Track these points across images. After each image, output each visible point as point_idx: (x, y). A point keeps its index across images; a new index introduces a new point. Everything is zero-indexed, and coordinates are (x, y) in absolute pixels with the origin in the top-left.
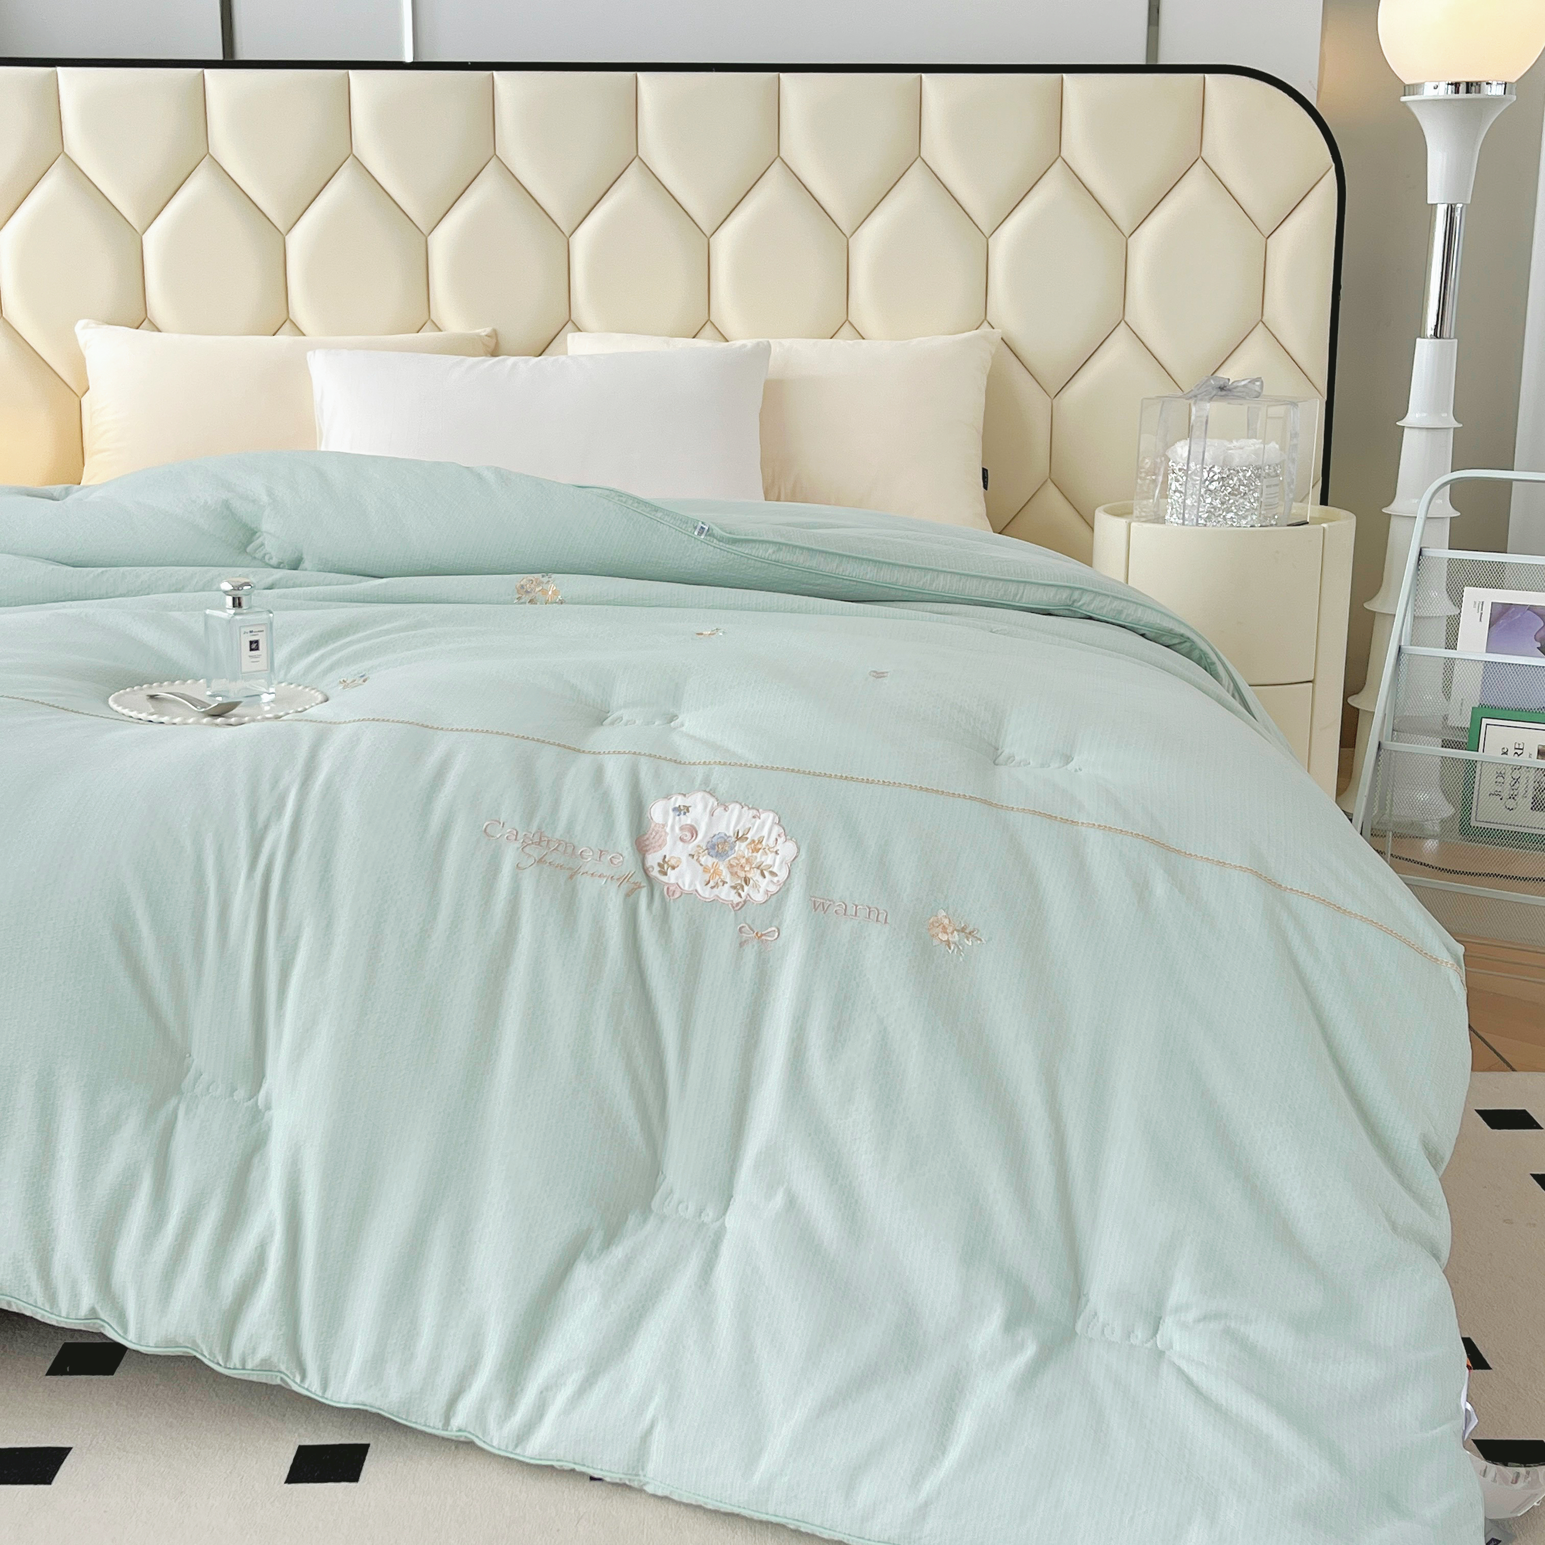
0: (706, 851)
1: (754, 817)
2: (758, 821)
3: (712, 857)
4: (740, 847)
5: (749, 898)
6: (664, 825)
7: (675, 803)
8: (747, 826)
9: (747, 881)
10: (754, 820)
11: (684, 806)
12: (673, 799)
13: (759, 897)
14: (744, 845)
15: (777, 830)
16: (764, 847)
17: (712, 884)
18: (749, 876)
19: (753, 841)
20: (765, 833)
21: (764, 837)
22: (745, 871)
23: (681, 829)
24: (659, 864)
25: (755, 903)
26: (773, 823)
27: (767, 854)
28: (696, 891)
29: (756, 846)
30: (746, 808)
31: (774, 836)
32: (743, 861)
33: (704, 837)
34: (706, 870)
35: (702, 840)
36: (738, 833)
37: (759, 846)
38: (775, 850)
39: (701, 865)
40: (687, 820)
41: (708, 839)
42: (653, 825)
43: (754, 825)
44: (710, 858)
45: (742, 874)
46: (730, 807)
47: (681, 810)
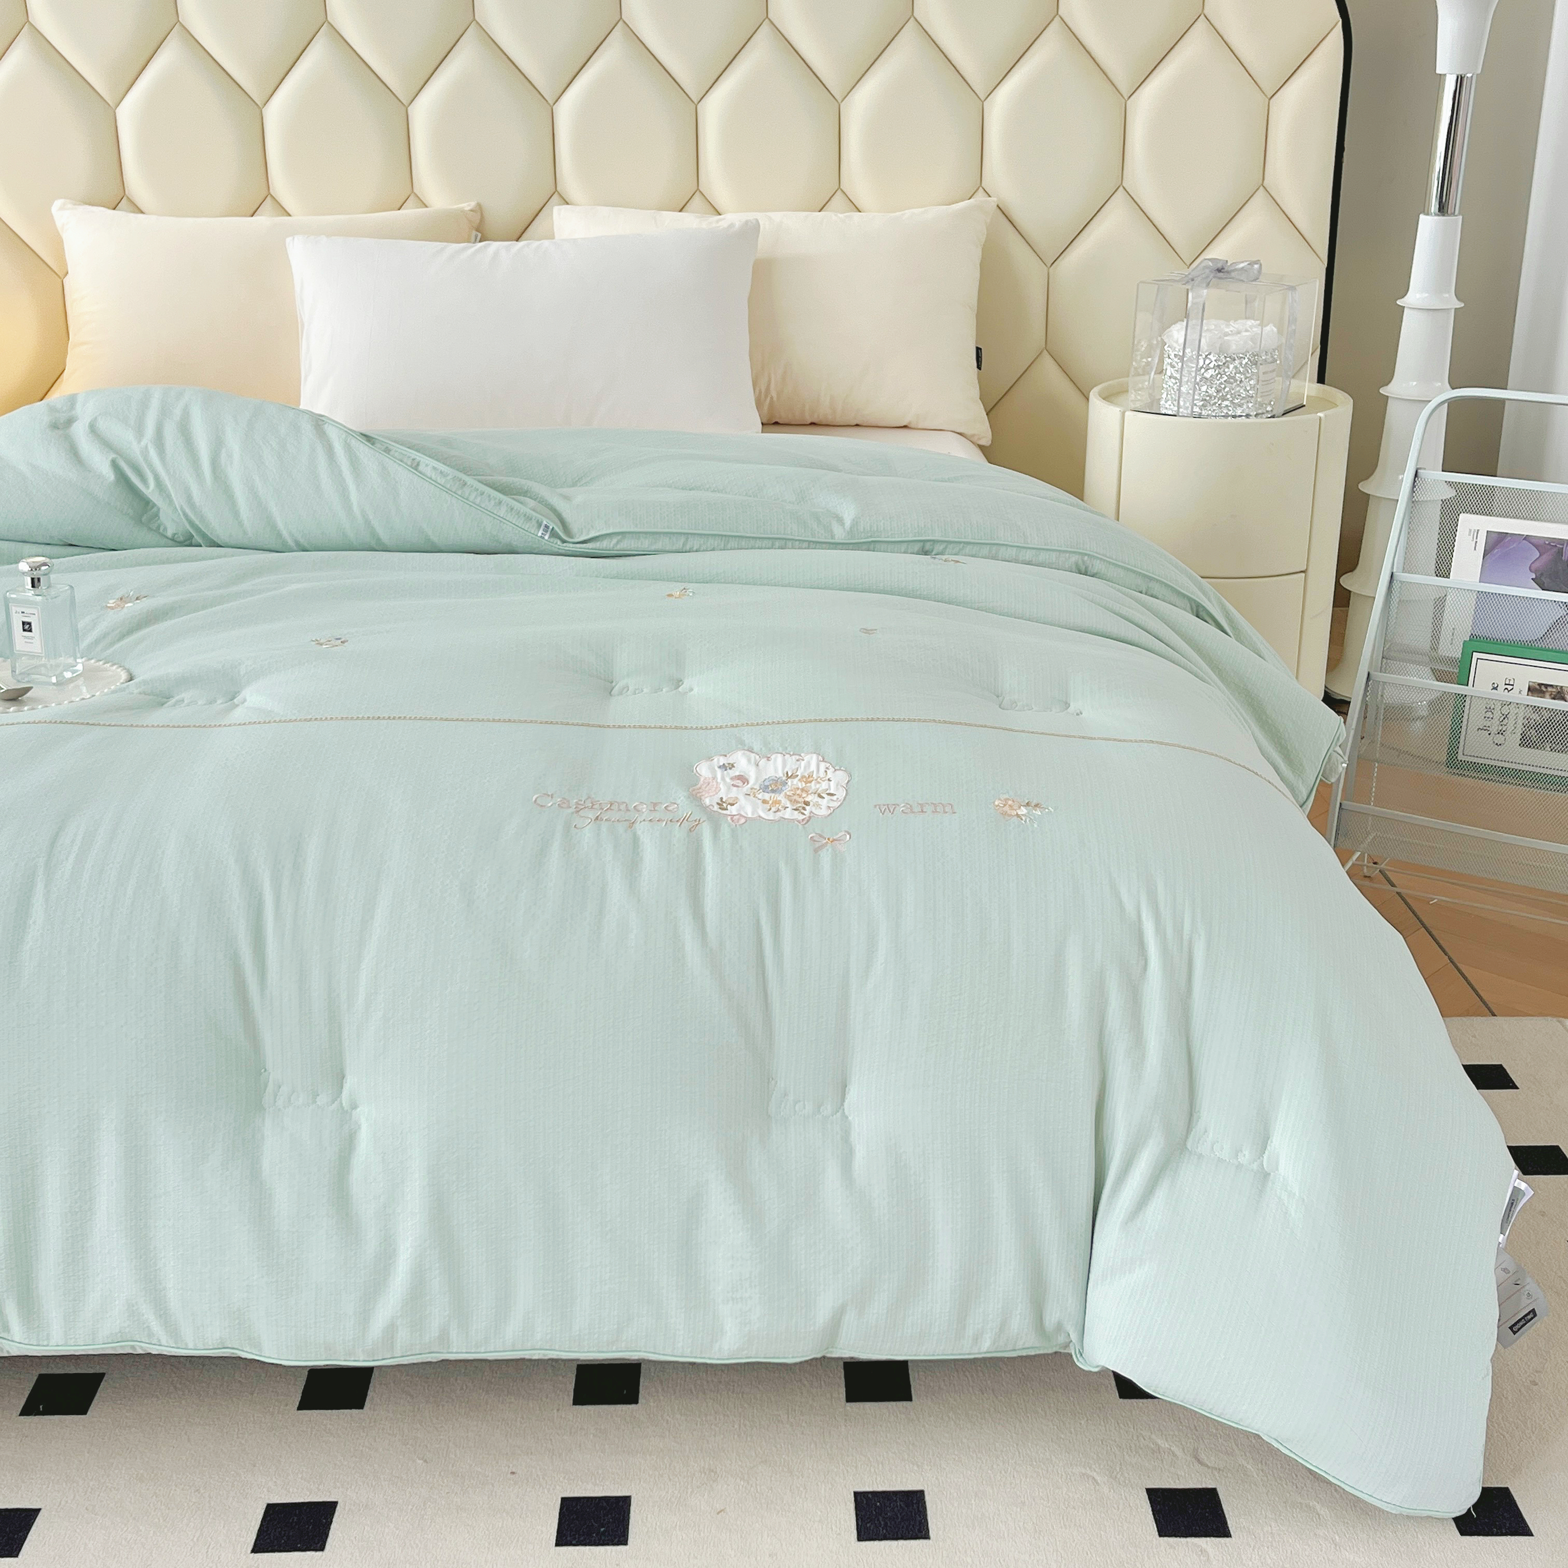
0: (761, 791)
1: (798, 760)
2: (803, 763)
3: (768, 793)
4: (792, 782)
5: (812, 815)
6: (714, 778)
7: (718, 763)
8: (794, 767)
9: (807, 803)
10: (798, 763)
11: (729, 764)
12: (716, 760)
13: (823, 812)
14: (796, 781)
15: (823, 766)
16: (815, 778)
17: (773, 809)
18: (807, 799)
19: (803, 777)
20: (813, 767)
21: (813, 772)
22: (803, 798)
23: (732, 779)
24: (718, 804)
25: (820, 817)
26: (819, 762)
27: (819, 783)
28: (759, 816)
29: (808, 779)
30: (787, 756)
31: (822, 768)
32: (799, 792)
33: (757, 779)
34: (764, 802)
35: (754, 784)
36: (787, 773)
37: (811, 779)
38: (827, 778)
39: (759, 799)
40: (735, 772)
41: (760, 782)
42: (702, 779)
43: (800, 765)
44: (766, 794)
45: (801, 800)
46: (773, 757)
47: (726, 767)
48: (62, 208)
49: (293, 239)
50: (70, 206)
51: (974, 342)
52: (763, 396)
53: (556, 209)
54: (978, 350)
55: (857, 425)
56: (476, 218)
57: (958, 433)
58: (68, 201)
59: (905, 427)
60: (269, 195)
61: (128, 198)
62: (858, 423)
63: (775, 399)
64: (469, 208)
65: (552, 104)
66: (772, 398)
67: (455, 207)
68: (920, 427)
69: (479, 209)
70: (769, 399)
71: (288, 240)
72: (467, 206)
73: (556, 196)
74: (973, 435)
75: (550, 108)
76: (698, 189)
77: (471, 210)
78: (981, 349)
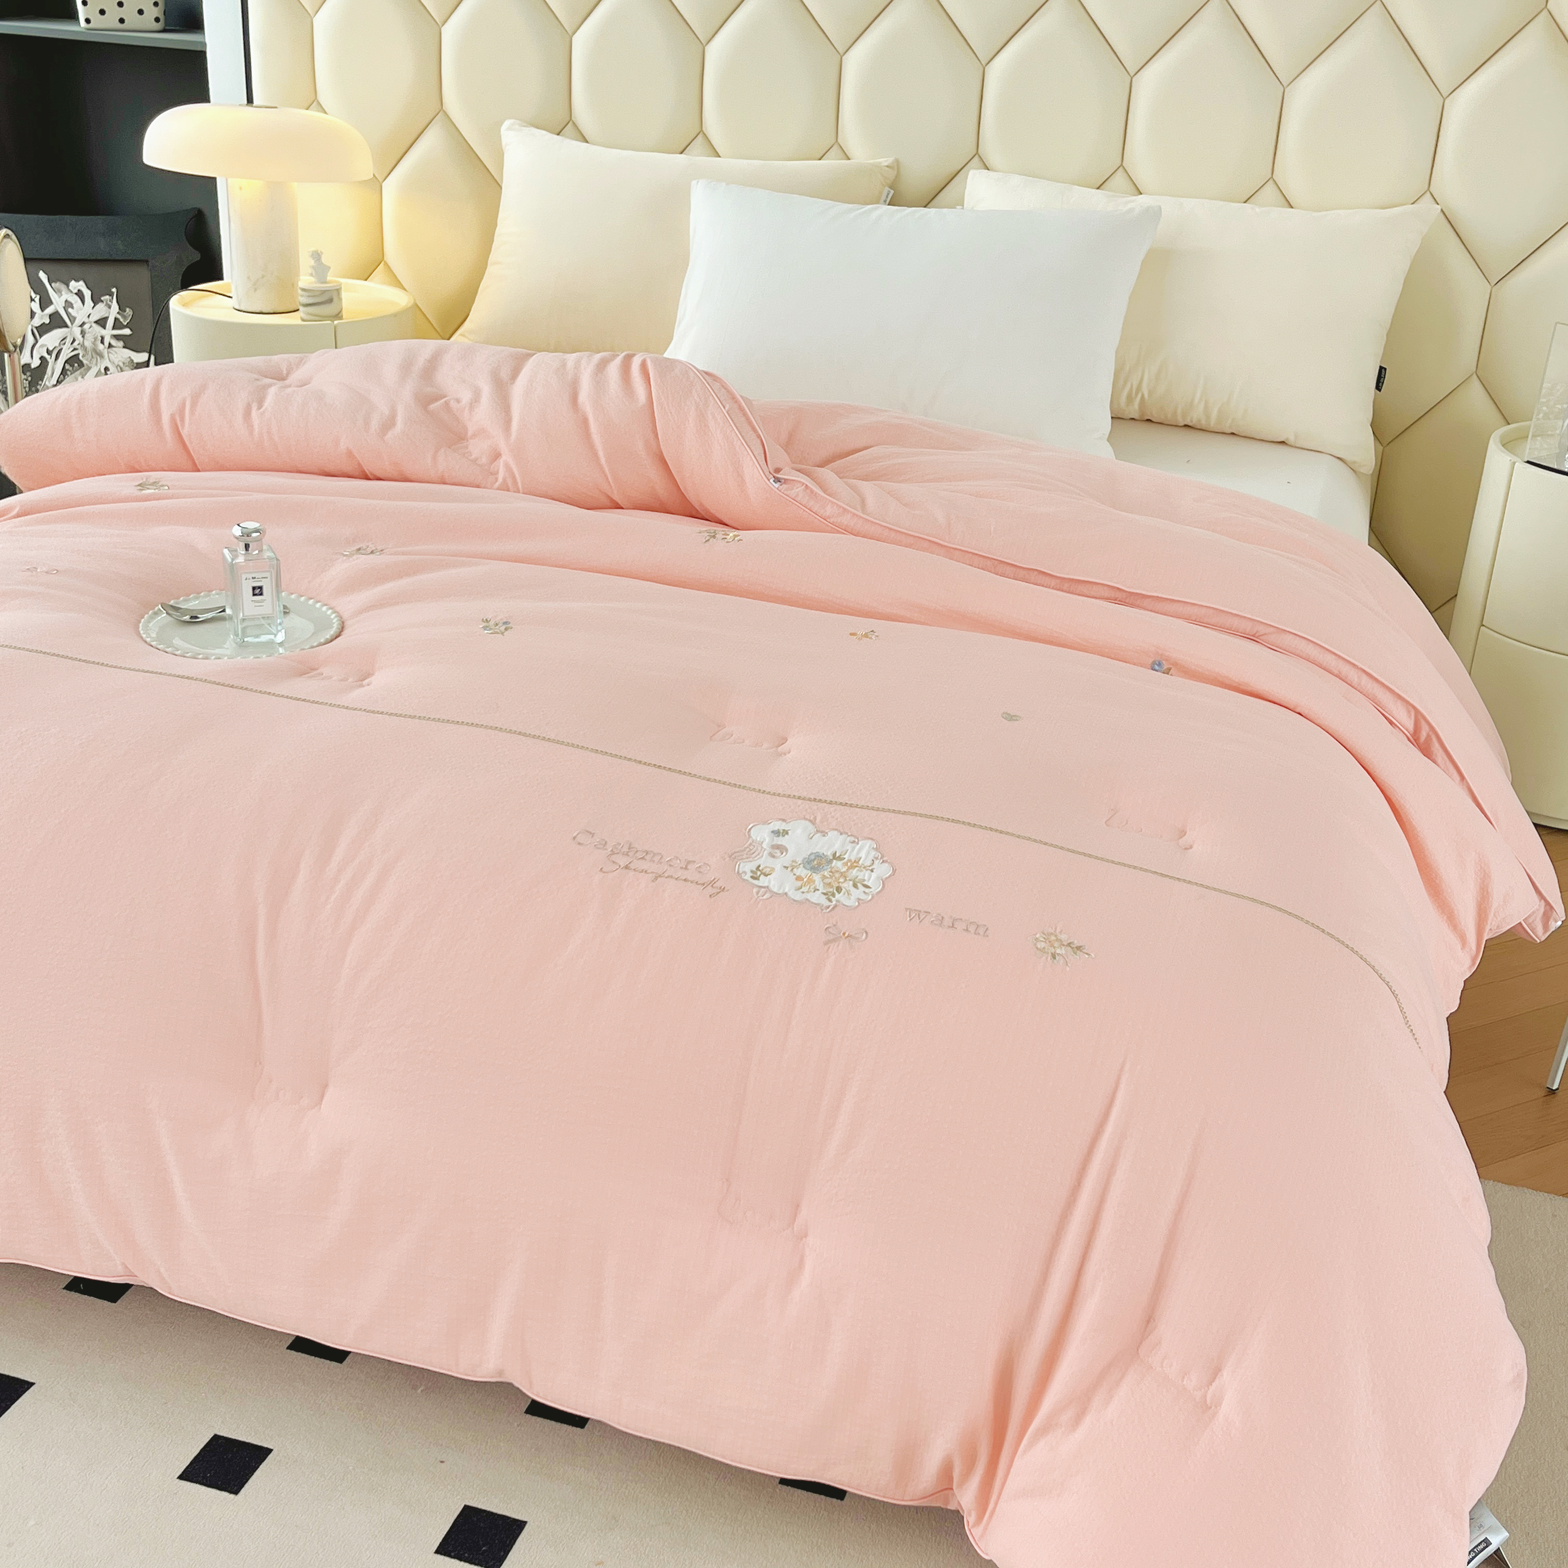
48: (509, 129)
49: (698, 182)
50: (517, 127)
51: (1379, 362)
52: (1134, 391)
53: (972, 173)
54: (1382, 371)
55: (1233, 434)
56: (891, 174)
57: (1338, 458)
58: (518, 121)
59: (1283, 443)
60: (701, 132)
61: (574, 123)
62: (1235, 432)
63: (1146, 396)
64: (886, 164)
65: (984, 65)
66: (1143, 396)
67: (871, 161)
68: (1297, 446)
69: (896, 166)
70: (1140, 396)
71: (694, 183)
72: (885, 161)
73: (976, 159)
74: (1355, 462)
75: (982, 69)
76: (1122, 165)
77: (887, 166)
78: (1385, 369)
